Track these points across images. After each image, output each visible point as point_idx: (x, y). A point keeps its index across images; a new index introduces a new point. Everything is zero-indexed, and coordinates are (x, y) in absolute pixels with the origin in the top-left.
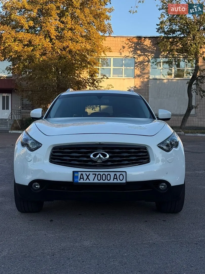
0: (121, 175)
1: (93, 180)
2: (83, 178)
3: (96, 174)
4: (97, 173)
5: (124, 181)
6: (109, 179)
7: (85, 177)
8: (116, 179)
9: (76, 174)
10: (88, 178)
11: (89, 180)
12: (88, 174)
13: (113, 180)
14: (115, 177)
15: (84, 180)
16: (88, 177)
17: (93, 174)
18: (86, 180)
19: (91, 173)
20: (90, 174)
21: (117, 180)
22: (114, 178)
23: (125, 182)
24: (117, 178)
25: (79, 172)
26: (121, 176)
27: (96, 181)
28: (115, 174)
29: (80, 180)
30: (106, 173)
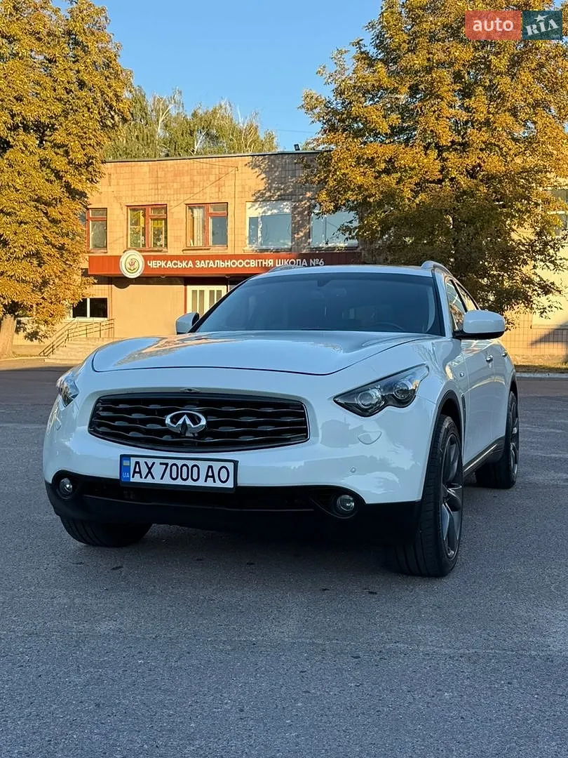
0: (224, 470)
1: (162, 478)
2: (140, 472)
3: (167, 464)
4: (170, 462)
5: (230, 484)
6: (195, 477)
7: (144, 470)
8: (212, 479)
9: (125, 463)
10: (150, 472)
11: (153, 478)
12: (150, 462)
13: (206, 481)
14: (210, 474)
15: (141, 477)
16: (150, 469)
17: (161, 464)
18: (146, 478)
19: (158, 461)
20: (154, 463)
21: (214, 481)
22: (207, 476)
23: (232, 486)
24: (213, 476)
25: (132, 458)
26: (224, 472)
27: (167, 480)
28: (210, 467)
29: (133, 477)
30: (190, 463)
